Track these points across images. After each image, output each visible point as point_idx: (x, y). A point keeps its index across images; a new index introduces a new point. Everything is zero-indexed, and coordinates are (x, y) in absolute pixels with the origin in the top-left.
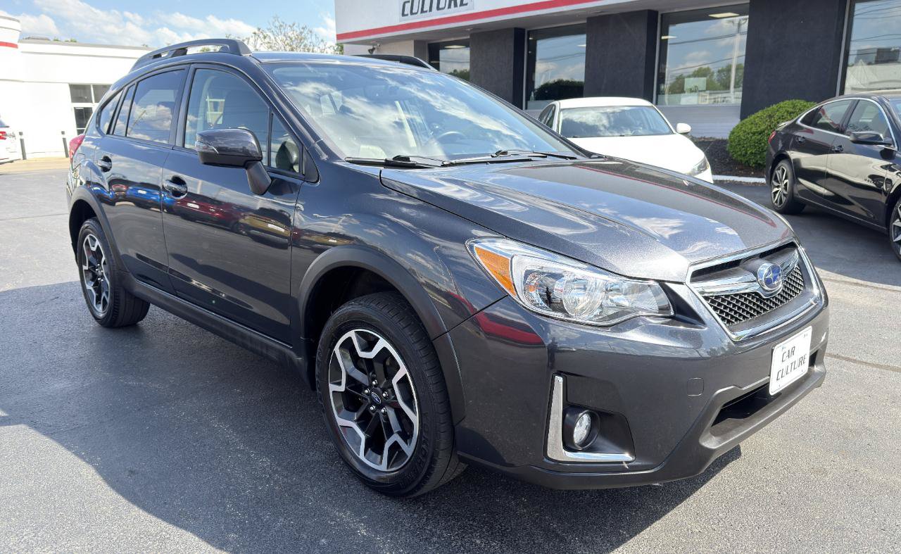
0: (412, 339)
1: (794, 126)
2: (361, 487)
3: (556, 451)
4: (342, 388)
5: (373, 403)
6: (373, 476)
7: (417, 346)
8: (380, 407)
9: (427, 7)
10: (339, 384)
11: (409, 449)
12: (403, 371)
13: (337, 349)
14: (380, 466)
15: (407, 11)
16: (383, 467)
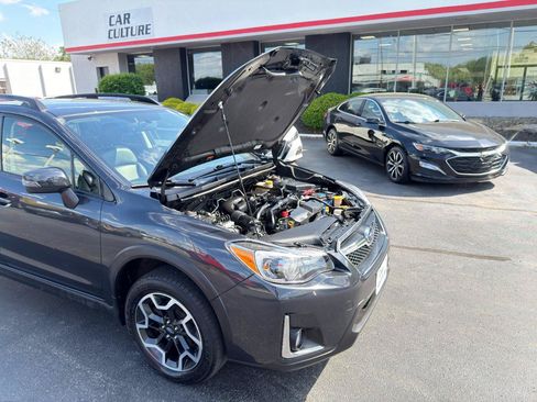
0: (194, 299)
1: (335, 111)
2: (165, 381)
3: (287, 353)
4: (146, 326)
5: (168, 333)
6: (173, 375)
7: (198, 303)
8: (173, 335)
9: (124, 34)
10: (144, 323)
11: (196, 360)
12: (189, 317)
13: (140, 304)
14: (177, 368)
15: (112, 35)
16: (180, 369)
